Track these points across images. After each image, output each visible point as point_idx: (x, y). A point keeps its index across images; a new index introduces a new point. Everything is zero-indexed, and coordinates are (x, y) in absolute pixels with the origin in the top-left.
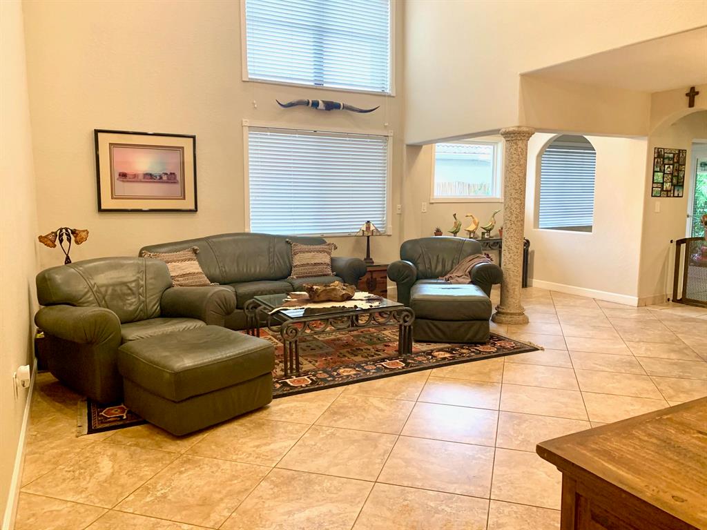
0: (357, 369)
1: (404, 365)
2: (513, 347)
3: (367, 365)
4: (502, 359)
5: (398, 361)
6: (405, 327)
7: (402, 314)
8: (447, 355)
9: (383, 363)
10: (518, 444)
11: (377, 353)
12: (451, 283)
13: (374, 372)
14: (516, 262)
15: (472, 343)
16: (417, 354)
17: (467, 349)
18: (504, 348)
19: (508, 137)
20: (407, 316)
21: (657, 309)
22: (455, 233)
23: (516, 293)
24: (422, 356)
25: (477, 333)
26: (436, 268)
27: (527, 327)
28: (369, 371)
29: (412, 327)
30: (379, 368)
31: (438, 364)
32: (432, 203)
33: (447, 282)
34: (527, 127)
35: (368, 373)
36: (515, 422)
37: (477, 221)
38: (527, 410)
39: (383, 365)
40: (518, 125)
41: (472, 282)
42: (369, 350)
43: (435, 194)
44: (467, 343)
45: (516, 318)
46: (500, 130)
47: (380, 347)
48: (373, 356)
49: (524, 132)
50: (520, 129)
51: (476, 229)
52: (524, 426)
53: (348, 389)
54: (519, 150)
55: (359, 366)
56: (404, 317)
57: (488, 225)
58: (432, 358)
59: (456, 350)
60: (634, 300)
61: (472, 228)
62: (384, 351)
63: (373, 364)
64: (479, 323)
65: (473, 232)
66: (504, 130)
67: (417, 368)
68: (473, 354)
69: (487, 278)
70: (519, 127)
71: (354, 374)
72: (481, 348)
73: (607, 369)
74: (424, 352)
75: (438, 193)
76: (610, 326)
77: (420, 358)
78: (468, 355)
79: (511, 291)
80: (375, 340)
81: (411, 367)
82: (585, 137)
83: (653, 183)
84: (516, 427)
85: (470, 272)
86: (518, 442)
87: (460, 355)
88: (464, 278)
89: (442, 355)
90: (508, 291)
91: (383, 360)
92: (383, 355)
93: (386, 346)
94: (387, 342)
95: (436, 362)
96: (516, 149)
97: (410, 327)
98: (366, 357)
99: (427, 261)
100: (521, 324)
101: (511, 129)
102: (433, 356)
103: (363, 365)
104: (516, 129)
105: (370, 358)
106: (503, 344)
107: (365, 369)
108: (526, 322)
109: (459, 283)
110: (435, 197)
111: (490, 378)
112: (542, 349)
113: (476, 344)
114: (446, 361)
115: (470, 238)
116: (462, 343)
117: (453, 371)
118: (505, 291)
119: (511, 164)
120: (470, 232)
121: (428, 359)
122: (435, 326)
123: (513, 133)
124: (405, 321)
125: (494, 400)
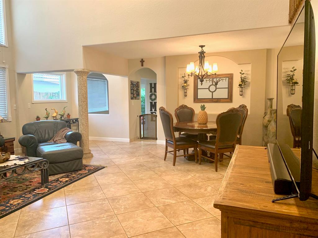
0: (21, 199)
1: (48, 189)
2: (94, 168)
3: (26, 195)
4: (92, 175)
5: (43, 188)
6: (44, 170)
7: (42, 163)
8: (67, 179)
9: (35, 192)
10: (124, 210)
11: (27, 187)
12: (57, 144)
13: (33, 198)
14: (86, 130)
15: (76, 171)
16: (51, 182)
17: (75, 174)
18: (91, 170)
19: (78, 74)
20: (45, 164)
21: (136, 142)
22: (47, 118)
23: (87, 144)
24: (54, 182)
25: (77, 166)
26: (45, 137)
27: (93, 158)
28: (29, 198)
29: (48, 169)
30: (34, 195)
31: (65, 184)
32: (33, 103)
33: (55, 143)
34: (87, 70)
35: (30, 199)
36: (116, 201)
37: (57, 112)
38: (118, 195)
39: (36, 193)
40: (83, 68)
41: (68, 142)
42: (22, 186)
43: (34, 99)
44: (73, 171)
45: (88, 155)
46: (74, 70)
47: (28, 183)
48: (26, 189)
49: (86, 72)
50: (84, 70)
51: (57, 115)
52: (121, 202)
53: (23, 211)
54: (84, 79)
55: (21, 196)
56: (44, 165)
57: (62, 113)
58: (60, 183)
59: (70, 176)
60: (128, 140)
61: (55, 115)
62: (31, 185)
63: (30, 193)
64: (78, 161)
65: (56, 117)
66: (76, 70)
67: (56, 189)
68: (79, 176)
69: (75, 138)
70: (83, 69)
71: (21, 202)
72: (80, 172)
73: (135, 170)
74: (54, 180)
75: (36, 98)
76: (125, 152)
77: (54, 184)
78: (77, 177)
79: (85, 143)
80: (21, 180)
81: (52, 189)
82: (103, 74)
83: (131, 94)
84: (118, 203)
85: (65, 137)
86: (123, 210)
87: (73, 178)
88: (63, 140)
89: (64, 180)
90: (83, 143)
91: (34, 190)
92: (32, 188)
93: (30, 182)
94: (29, 180)
95: (64, 184)
96: (82, 79)
97: (47, 169)
98: (22, 191)
99: (39, 134)
100: (90, 157)
101: (80, 70)
102: (61, 182)
103: (24, 195)
104: (82, 70)
105: (26, 191)
106: (89, 168)
107: (26, 198)
108: (92, 156)
109: (62, 143)
110: (34, 100)
111: (93, 185)
112: (107, 167)
113: (77, 171)
114: (68, 182)
115: (54, 120)
116: (71, 172)
117: (75, 186)
118: (82, 144)
119: (81, 86)
120: (54, 117)
121: (59, 183)
122: (57, 166)
123: (81, 72)
124: (44, 166)
125: (101, 194)
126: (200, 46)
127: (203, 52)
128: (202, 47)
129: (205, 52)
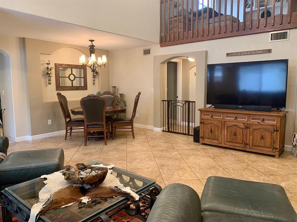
126: (90, 40)
127: (93, 45)
128: (92, 41)
129: (95, 46)
